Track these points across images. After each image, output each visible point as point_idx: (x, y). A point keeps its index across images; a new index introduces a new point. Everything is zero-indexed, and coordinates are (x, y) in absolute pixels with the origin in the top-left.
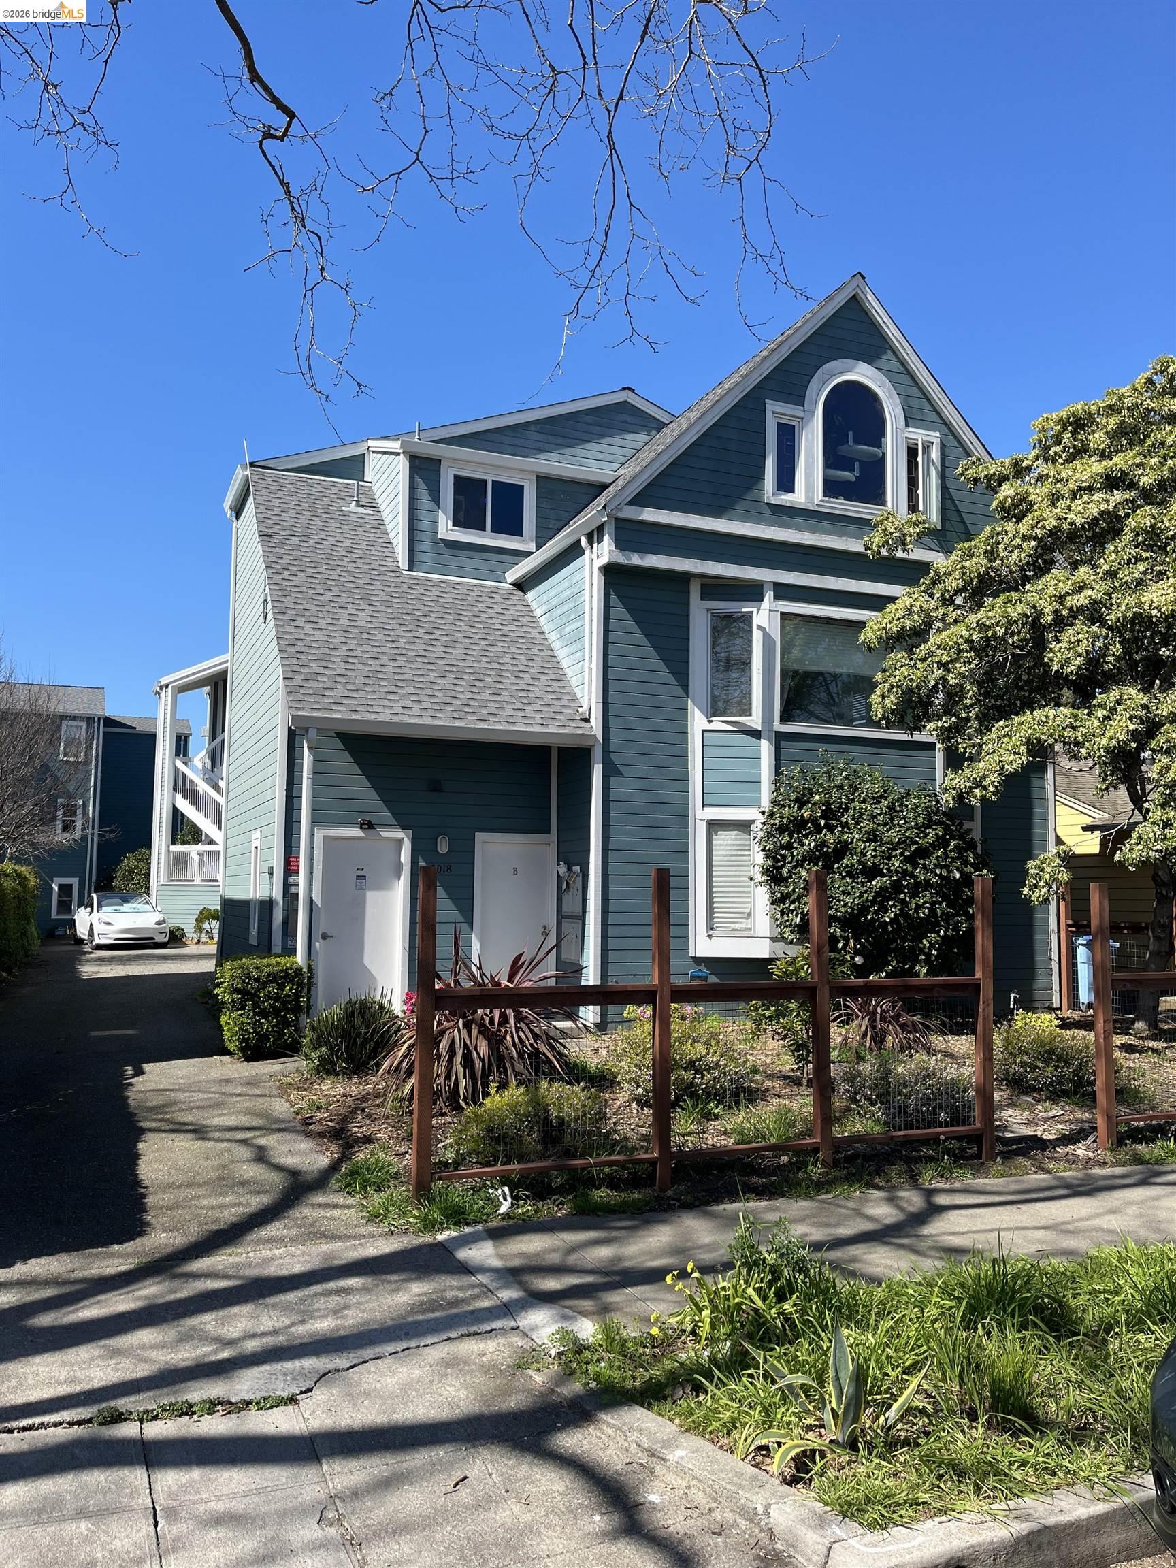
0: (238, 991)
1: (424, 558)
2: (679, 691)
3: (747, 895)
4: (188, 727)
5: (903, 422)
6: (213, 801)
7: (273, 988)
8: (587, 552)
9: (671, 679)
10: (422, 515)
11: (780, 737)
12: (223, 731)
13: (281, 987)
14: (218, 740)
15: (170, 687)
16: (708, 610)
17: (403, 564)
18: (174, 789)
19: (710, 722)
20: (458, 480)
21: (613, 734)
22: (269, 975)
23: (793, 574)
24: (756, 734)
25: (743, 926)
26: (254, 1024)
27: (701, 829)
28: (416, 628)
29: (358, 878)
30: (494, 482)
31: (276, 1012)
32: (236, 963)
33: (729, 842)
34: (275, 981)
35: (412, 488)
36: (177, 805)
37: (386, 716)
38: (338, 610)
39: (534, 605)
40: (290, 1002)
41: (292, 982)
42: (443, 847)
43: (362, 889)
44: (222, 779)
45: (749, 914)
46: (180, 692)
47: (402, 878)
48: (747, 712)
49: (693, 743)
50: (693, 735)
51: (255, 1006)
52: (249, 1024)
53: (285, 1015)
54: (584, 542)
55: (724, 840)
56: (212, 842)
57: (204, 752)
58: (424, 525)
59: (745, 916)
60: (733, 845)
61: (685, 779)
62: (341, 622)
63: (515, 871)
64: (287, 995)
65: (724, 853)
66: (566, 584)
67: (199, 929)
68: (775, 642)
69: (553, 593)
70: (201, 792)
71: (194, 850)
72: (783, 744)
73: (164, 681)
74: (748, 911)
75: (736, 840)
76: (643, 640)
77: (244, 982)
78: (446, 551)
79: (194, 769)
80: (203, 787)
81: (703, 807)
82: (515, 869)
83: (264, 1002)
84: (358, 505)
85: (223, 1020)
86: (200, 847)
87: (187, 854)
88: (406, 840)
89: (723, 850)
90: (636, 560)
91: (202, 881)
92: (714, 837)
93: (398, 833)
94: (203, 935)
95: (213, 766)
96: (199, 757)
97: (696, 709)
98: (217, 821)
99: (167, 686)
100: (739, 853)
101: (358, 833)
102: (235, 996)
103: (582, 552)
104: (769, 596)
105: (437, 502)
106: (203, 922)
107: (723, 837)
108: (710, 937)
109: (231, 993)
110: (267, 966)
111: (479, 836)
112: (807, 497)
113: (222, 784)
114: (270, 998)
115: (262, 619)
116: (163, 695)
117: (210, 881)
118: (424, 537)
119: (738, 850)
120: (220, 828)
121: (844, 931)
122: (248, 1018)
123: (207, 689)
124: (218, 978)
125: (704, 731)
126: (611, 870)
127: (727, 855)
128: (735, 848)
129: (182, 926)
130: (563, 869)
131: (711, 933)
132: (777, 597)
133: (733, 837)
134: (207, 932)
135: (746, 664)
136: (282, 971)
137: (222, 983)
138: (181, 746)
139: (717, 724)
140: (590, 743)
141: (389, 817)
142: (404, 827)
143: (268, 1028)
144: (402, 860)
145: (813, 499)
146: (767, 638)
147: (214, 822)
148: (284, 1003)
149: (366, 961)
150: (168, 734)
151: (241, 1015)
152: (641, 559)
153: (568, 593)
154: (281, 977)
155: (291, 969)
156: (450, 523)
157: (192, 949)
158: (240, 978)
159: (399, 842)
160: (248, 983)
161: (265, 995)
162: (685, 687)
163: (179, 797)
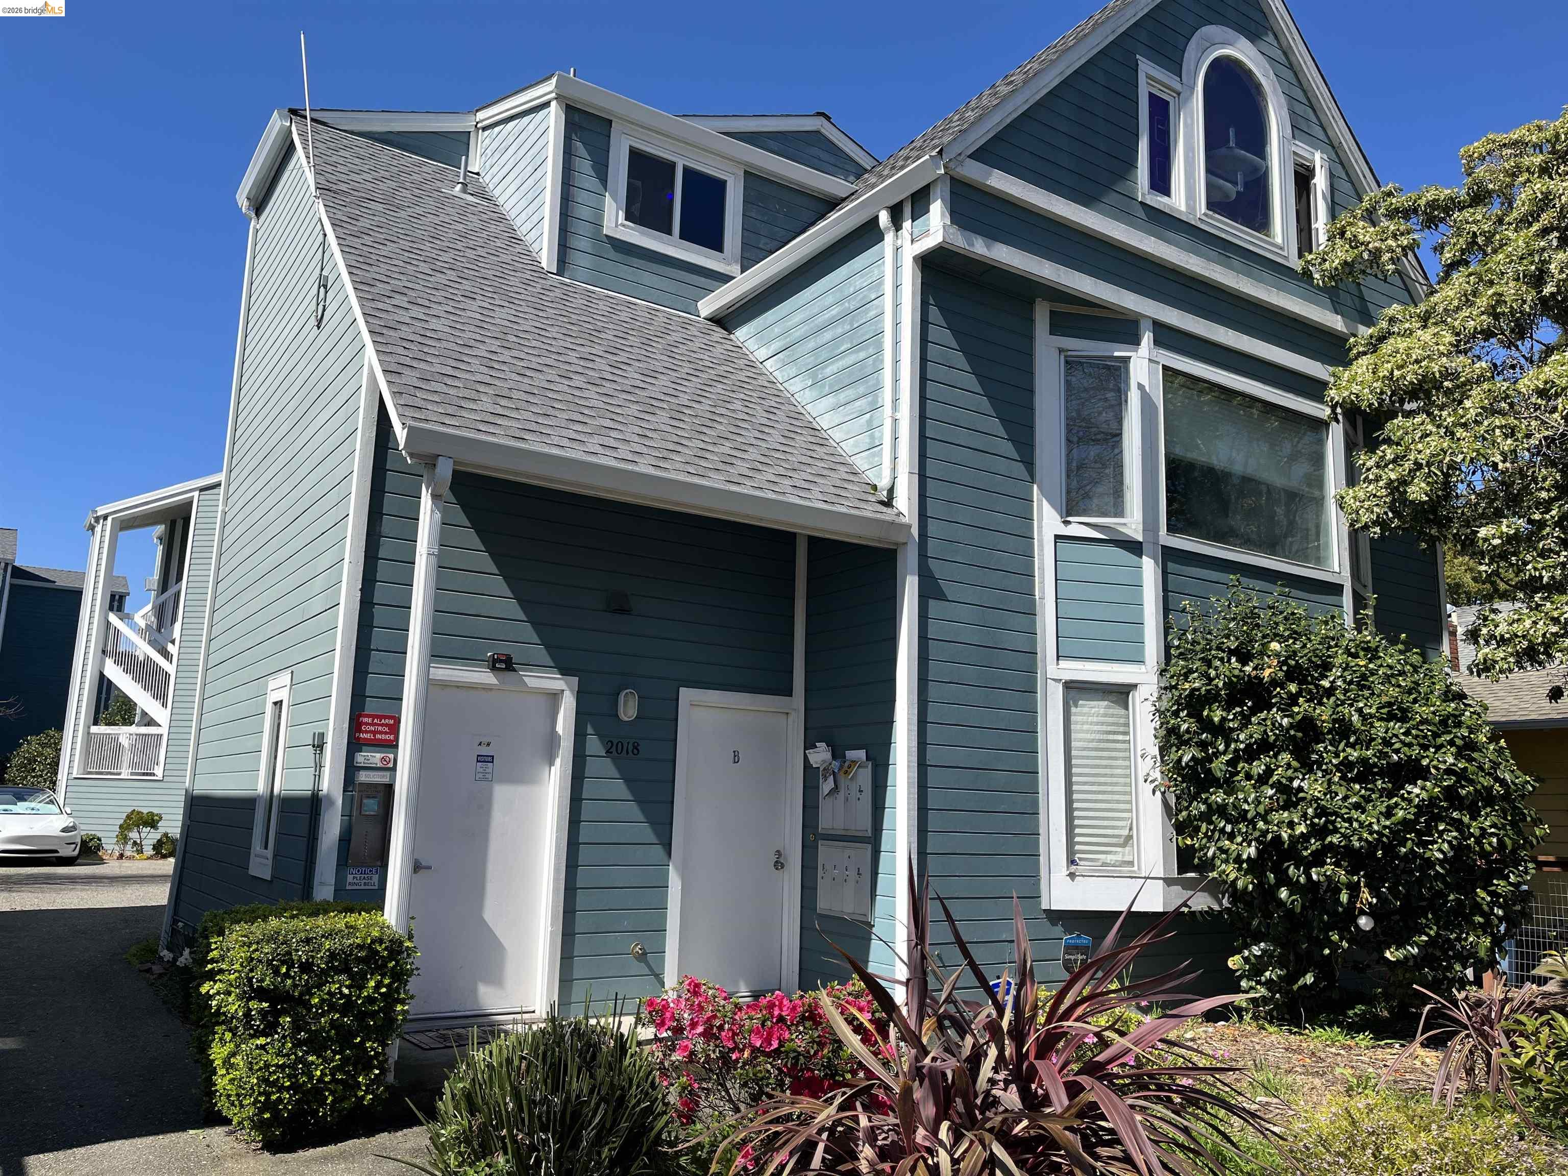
0: (261, 994)
1: (580, 260)
2: (1019, 469)
3: (1122, 806)
4: (126, 585)
5: (1289, 131)
6: (158, 669)
7: (340, 985)
8: (889, 237)
9: (1008, 448)
10: (581, 196)
11: (1169, 555)
12: (179, 578)
13: (358, 983)
14: (171, 591)
15: (110, 519)
16: (1061, 351)
17: (548, 265)
18: (104, 652)
19: (1066, 523)
20: (636, 156)
21: (933, 528)
22: (333, 955)
23: (1176, 312)
24: (1134, 547)
25: (1119, 858)
26: (293, 1067)
27: (1056, 695)
28: (589, 344)
29: (481, 759)
30: (687, 171)
31: (344, 1036)
32: (258, 929)
33: (1095, 719)
34: (347, 970)
35: (568, 154)
36: (107, 673)
37: (575, 454)
38: (462, 299)
39: (751, 345)
40: (373, 1015)
41: (381, 969)
42: (628, 709)
43: (485, 779)
44: (173, 642)
45: (1130, 837)
46: (121, 529)
47: (558, 762)
48: (1119, 512)
49: (1042, 555)
50: (1041, 542)
51: (297, 1027)
52: (282, 1067)
53: (362, 1042)
54: (884, 218)
55: (1089, 715)
56: (151, 722)
57: (149, 607)
58: (583, 212)
59: (1122, 840)
60: (1103, 724)
61: (1030, 611)
62: (469, 314)
63: (736, 758)
64: (370, 1000)
65: (1088, 736)
66: (829, 299)
67: (123, 838)
68: (1156, 408)
69: (798, 318)
70: (141, 658)
71: (125, 734)
72: (1171, 566)
73: (101, 511)
74: (1125, 832)
75: (1105, 715)
76: (971, 381)
77: (276, 972)
78: (612, 254)
79: (133, 626)
80: (144, 649)
81: (1058, 659)
82: (736, 754)
83: (318, 1017)
84: (464, 190)
85: (218, 1053)
86: (133, 729)
87: (115, 738)
88: (567, 694)
89: (1087, 732)
90: (980, 248)
91: (132, 774)
92: (1073, 710)
93: (555, 682)
94: (129, 847)
95: (160, 626)
96: (143, 615)
97: (1045, 502)
98: (161, 696)
99: (105, 518)
100: (1111, 737)
101: (486, 677)
102: (253, 1004)
103: (880, 238)
104: (1147, 338)
105: (604, 181)
106: (129, 829)
107: (1085, 710)
108: (1072, 876)
109: (245, 997)
110: (328, 935)
111: (686, 695)
112: (1188, 205)
113: (173, 649)
114: (333, 1008)
115: (313, 322)
116: (98, 529)
117: (144, 774)
118: (582, 228)
119: (1109, 733)
120: (164, 705)
121: (1351, 872)
122: (279, 1054)
123: (160, 529)
124: (213, 961)
125: (1058, 537)
126: (930, 759)
127: (1092, 741)
128: (1104, 728)
129: (99, 834)
130: (820, 755)
131: (1073, 868)
132: (1157, 342)
133: (1102, 711)
134: (135, 843)
135: (1115, 437)
136: (360, 947)
137: (221, 971)
138: (116, 602)
139: (1076, 529)
140: (901, 539)
141: (540, 653)
142: (565, 671)
143: (323, 1074)
144: (560, 729)
145: (1194, 209)
146: (1146, 399)
147: (156, 697)
148: (362, 1016)
149: (489, 915)
150: (100, 592)
151: (262, 1047)
152: (988, 247)
153: (835, 311)
154: (359, 960)
155: (381, 941)
156: (621, 215)
157: (112, 867)
158: (269, 963)
159: (555, 697)
160: (287, 975)
161: (322, 1001)
162: (1029, 463)
163: (109, 662)
